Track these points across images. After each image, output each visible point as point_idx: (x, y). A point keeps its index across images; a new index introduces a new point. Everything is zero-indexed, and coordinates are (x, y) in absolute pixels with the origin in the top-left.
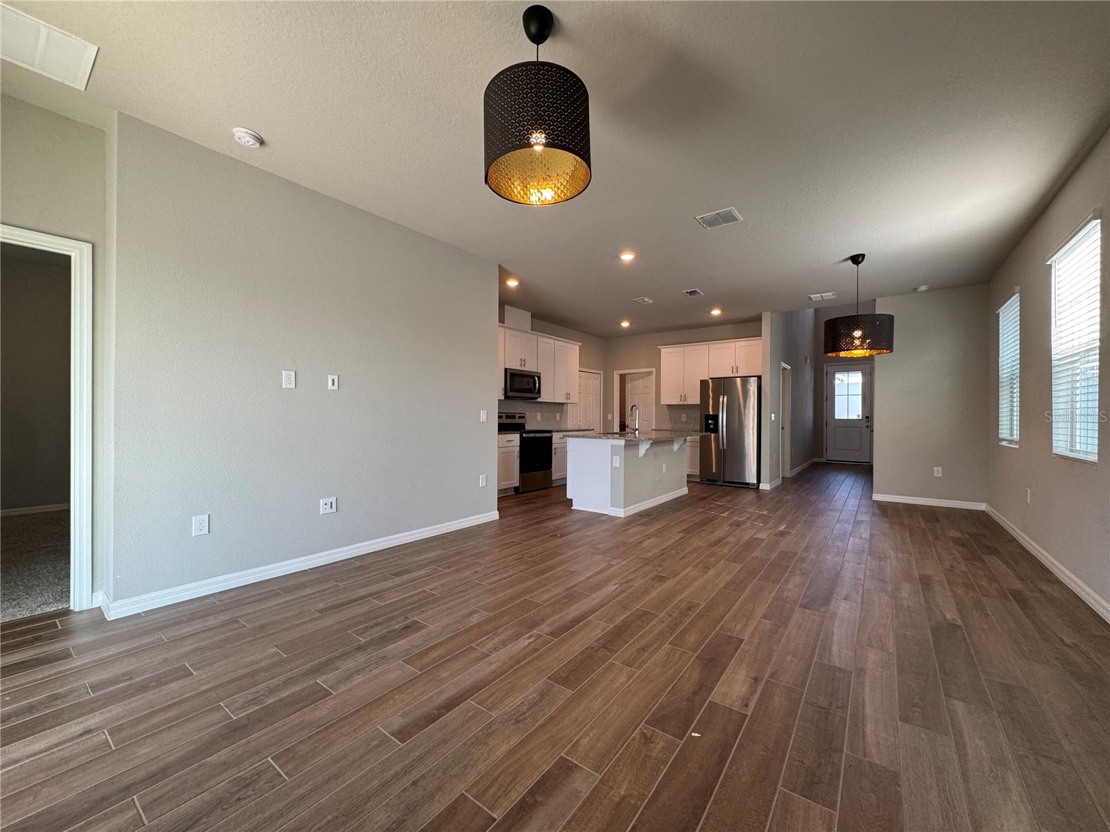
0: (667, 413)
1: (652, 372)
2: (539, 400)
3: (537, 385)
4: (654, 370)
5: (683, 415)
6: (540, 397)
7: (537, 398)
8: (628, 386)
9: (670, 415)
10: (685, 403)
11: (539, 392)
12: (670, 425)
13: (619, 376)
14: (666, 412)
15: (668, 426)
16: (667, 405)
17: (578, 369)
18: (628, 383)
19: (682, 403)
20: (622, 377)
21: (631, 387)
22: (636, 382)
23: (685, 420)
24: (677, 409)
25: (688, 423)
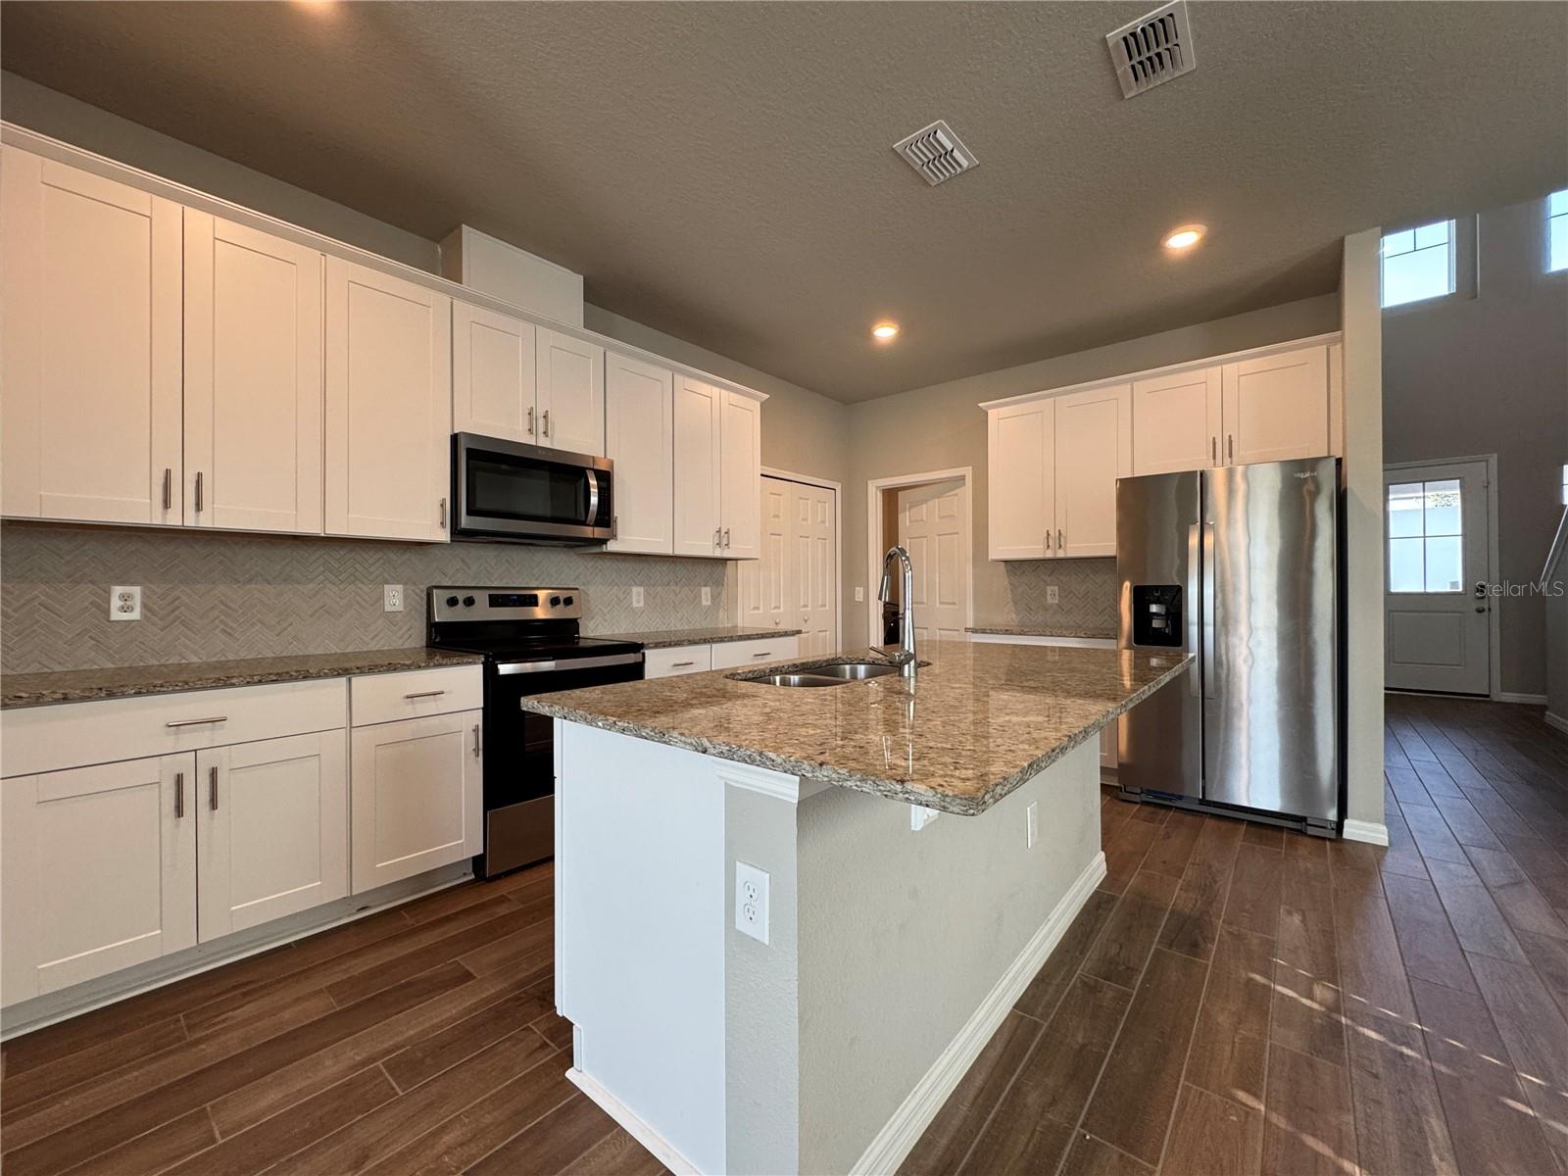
0: (1007, 582)
1: (963, 478)
2: (612, 546)
3: (594, 500)
4: (967, 471)
5: (1049, 589)
6: (614, 536)
7: (604, 541)
8: (905, 519)
9: (1014, 588)
10: (1061, 554)
11: (605, 517)
12: (1014, 616)
13: (880, 495)
14: (1001, 580)
15: (1008, 616)
16: (1005, 561)
17: (759, 469)
18: (905, 510)
19: (1049, 554)
20: (891, 496)
21: (910, 521)
22: (924, 506)
23: (1057, 602)
24: (1033, 571)
25: (1063, 610)
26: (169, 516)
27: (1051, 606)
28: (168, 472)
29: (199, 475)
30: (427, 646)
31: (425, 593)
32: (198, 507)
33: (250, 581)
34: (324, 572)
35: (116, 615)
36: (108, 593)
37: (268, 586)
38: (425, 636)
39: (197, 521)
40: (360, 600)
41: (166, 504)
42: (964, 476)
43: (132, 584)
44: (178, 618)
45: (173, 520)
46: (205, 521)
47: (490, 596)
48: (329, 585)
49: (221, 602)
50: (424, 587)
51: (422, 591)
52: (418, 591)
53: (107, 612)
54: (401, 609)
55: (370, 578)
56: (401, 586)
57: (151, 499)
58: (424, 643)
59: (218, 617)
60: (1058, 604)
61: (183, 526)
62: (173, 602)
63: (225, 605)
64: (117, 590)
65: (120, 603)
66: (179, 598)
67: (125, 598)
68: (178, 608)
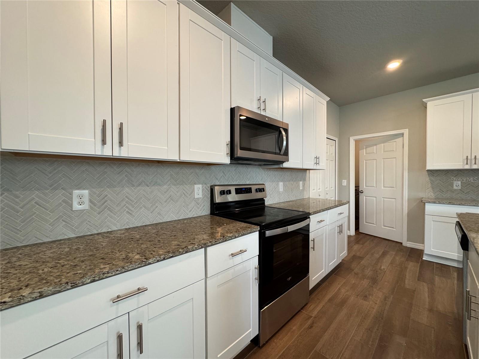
1: (402, 134)
2: (285, 165)
3: (284, 143)
4: (405, 131)
6: (288, 160)
7: (282, 162)
8: (363, 153)
9: (432, 182)
11: (286, 153)
12: (432, 194)
13: (354, 143)
17: (326, 131)
18: (363, 149)
20: (357, 143)
21: (366, 153)
22: (375, 147)
23: (460, 188)
24: (445, 174)
25: (464, 192)
26: (105, 150)
27: (456, 190)
28: (104, 121)
29: (121, 124)
30: (211, 214)
31: (210, 188)
32: (121, 143)
33: (139, 185)
34: (170, 179)
35: (76, 206)
36: (71, 194)
37: (147, 187)
38: (210, 209)
39: (120, 152)
40: (185, 192)
41: (104, 142)
42: (403, 133)
43: (84, 189)
44: (106, 206)
45: (107, 152)
46: (124, 153)
47: (236, 189)
48: (173, 186)
49: (126, 197)
50: (209, 185)
51: (208, 187)
52: (207, 187)
53: (71, 206)
54: (201, 197)
55: (189, 182)
56: (201, 185)
57: (95, 139)
58: (210, 213)
59: (125, 205)
60: (460, 190)
61: (112, 156)
62: (104, 198)
63: (129, 199)
64: (76, 192)
65: (79, 200)
66: (106, 196)
67: (80, 197)
68: (106, 201)
